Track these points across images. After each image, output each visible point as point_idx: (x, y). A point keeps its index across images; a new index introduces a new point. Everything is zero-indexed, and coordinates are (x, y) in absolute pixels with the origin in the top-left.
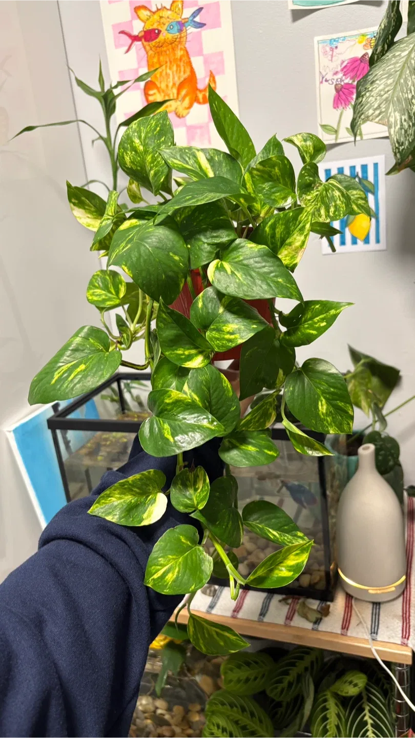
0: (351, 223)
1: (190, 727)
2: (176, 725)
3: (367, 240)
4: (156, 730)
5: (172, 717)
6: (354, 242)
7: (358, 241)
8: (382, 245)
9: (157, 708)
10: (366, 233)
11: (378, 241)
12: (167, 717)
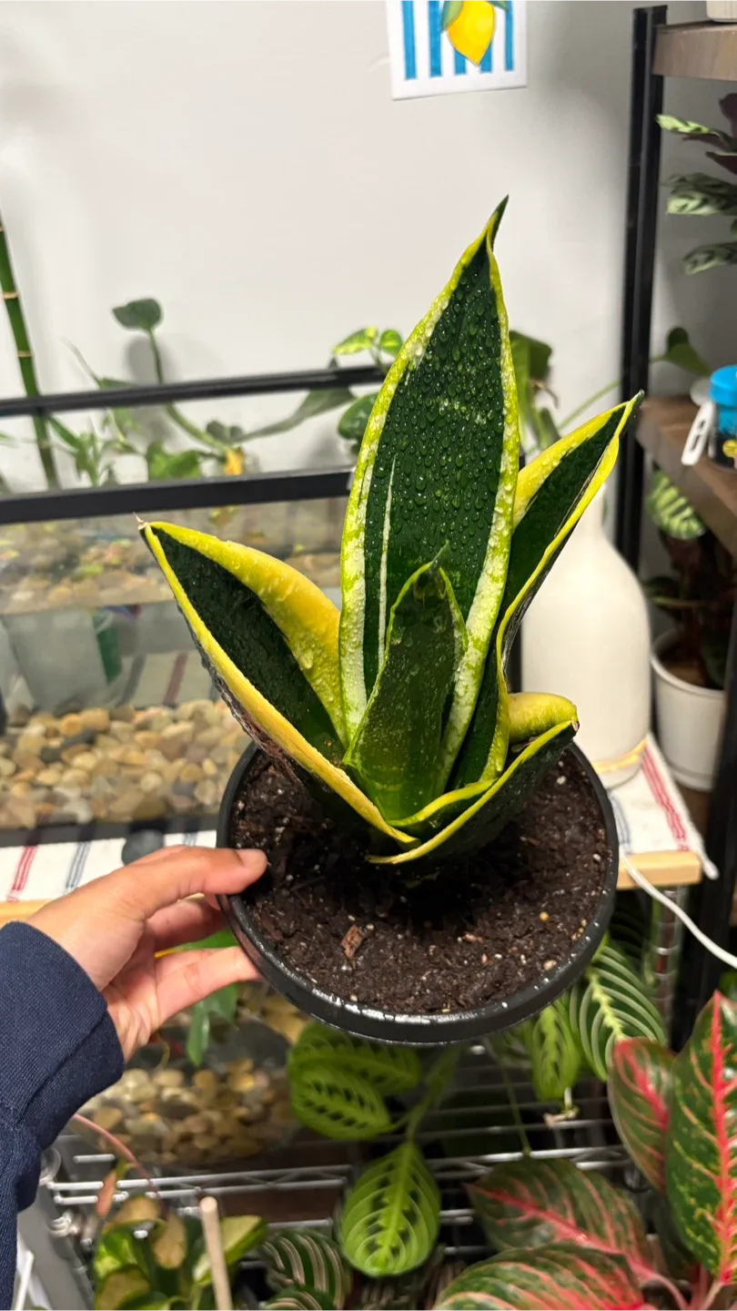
0: (453, 21)
1: (240, 1104)
2: (210, 1108)
3: (486, 65)
4: (171, 1129)
5: (199, 1094)
6: (460, 68)
7: (469, 66)
8: (518, 76)
9: (161, 1088)
10: (485, 46)
11: (509, 65)
12: (186, 1097)
